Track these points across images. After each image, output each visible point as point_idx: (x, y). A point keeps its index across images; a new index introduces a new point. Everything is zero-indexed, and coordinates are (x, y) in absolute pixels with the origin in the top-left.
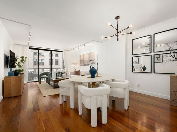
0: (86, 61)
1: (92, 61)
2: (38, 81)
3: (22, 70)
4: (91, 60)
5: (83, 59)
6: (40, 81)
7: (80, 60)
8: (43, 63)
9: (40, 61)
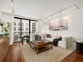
0: (56, 27)
1: (64, 26)
2: (21, 41)
3: (9, 34)
4: (62, 26)
5: (52, 26)
6: (22, 42)
7: (50, 27)
8: (23, 30)
9: (22, 29)
